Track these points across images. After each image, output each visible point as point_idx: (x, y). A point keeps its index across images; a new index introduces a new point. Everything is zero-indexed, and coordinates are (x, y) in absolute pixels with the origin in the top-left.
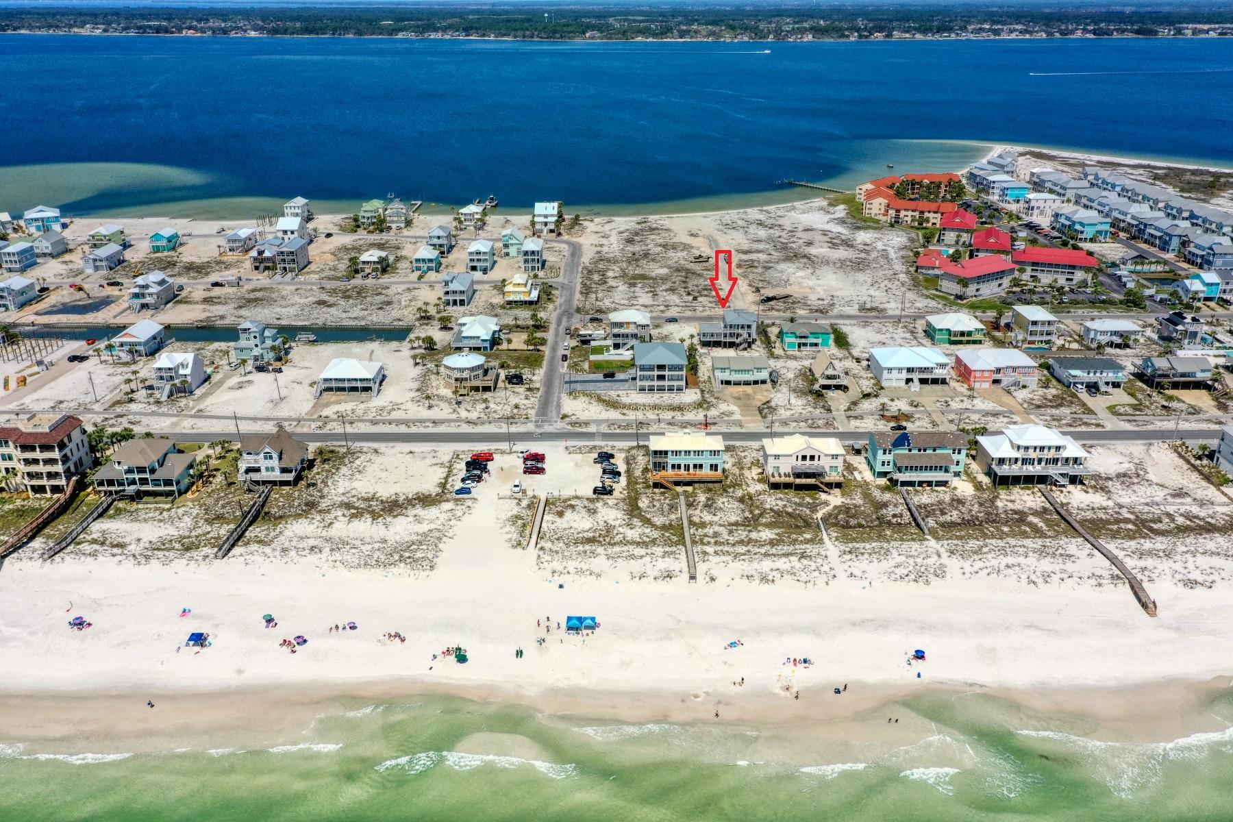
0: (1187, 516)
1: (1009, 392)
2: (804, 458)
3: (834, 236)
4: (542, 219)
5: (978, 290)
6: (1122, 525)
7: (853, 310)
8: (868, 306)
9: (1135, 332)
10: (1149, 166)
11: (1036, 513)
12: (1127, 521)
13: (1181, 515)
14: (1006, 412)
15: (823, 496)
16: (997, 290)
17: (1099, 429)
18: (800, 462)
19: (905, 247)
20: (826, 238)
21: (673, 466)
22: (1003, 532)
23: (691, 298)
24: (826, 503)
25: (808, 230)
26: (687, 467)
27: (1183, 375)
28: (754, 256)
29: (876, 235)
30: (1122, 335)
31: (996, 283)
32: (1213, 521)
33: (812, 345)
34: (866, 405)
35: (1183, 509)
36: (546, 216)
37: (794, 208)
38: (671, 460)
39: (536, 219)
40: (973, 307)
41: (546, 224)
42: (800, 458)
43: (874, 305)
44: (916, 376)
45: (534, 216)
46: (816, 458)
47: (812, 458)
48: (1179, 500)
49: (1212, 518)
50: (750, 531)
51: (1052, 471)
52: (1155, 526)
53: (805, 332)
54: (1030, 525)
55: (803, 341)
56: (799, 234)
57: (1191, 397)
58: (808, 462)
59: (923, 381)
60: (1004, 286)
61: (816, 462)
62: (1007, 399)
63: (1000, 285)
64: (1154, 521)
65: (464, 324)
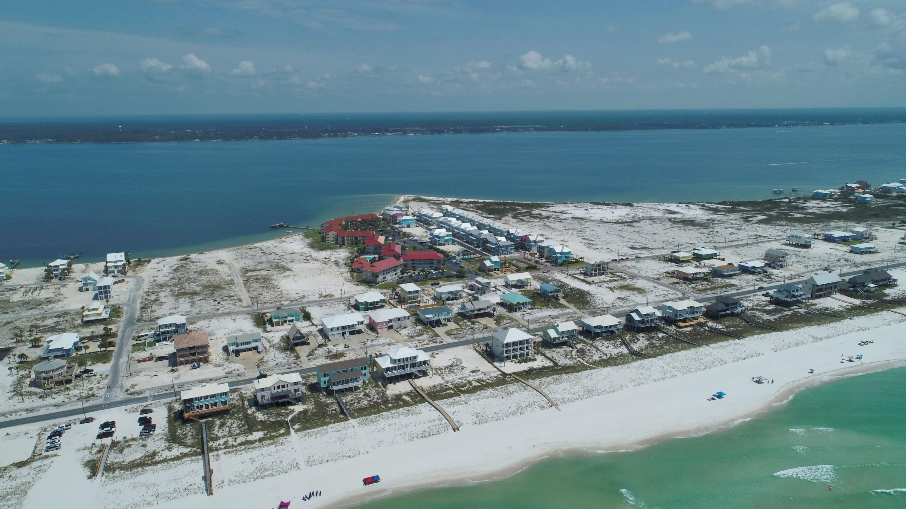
0: (479, 381)
1: (398, 332)
2: (278, 387)
3: (307, 255)
4: (113, 264)
5: (384, 278)
6: (448, 392)
7: (316, 298)
8: (324, 294)
9: (461, 291)
10: (475, 202)
11: (407, 394)
12: (450, 389)
13: (475, 381)
14: (395, 342)
15: (291, 407)
16: (394, 276)
17: (441, 344)
18: (276, 390)
19: (348, 258)
20: (303, 257)
21: (198, 407)
22: (389, 407)
23: (216, 303)
24: (293, 411)
25: (291, 254)
26: (207, 406)
27: (480, 310)
28: (257, 273)
29: (331, 253)
30: (454, 293)
31: (394, 273)
32: (490, 381)
33: (289, 321)
34: (320, 351)
35: (477, 378)
36: (116, 262)
37: (283, 241)
38: (196, 404)
39: (108, 265)
40: (381, 287)
41: (116, 267)
42: (276, 388)
43: (328, 293)
44: (347, 331)
45: (107, 263)
46: (286, 386)
47: (283, 386)
48: (474, 374)
49: (489, 380)
50: (247, 436)
51: (414, 370)
52: (462, 389)
53: (285, 314)
54: (403, 401)
55: (284, 320)
56: (286, 257)
57: (484, 321)
58: (281, 390)
59: (352, 333)
60: (399, 274)
61: (286, 389)
62: (397, 335)
63: (396, 274)
64: (462, 386)
65: (51, 341)
